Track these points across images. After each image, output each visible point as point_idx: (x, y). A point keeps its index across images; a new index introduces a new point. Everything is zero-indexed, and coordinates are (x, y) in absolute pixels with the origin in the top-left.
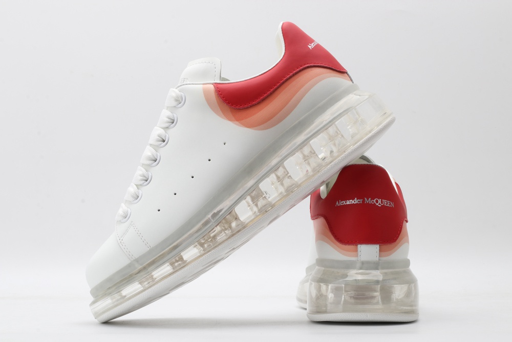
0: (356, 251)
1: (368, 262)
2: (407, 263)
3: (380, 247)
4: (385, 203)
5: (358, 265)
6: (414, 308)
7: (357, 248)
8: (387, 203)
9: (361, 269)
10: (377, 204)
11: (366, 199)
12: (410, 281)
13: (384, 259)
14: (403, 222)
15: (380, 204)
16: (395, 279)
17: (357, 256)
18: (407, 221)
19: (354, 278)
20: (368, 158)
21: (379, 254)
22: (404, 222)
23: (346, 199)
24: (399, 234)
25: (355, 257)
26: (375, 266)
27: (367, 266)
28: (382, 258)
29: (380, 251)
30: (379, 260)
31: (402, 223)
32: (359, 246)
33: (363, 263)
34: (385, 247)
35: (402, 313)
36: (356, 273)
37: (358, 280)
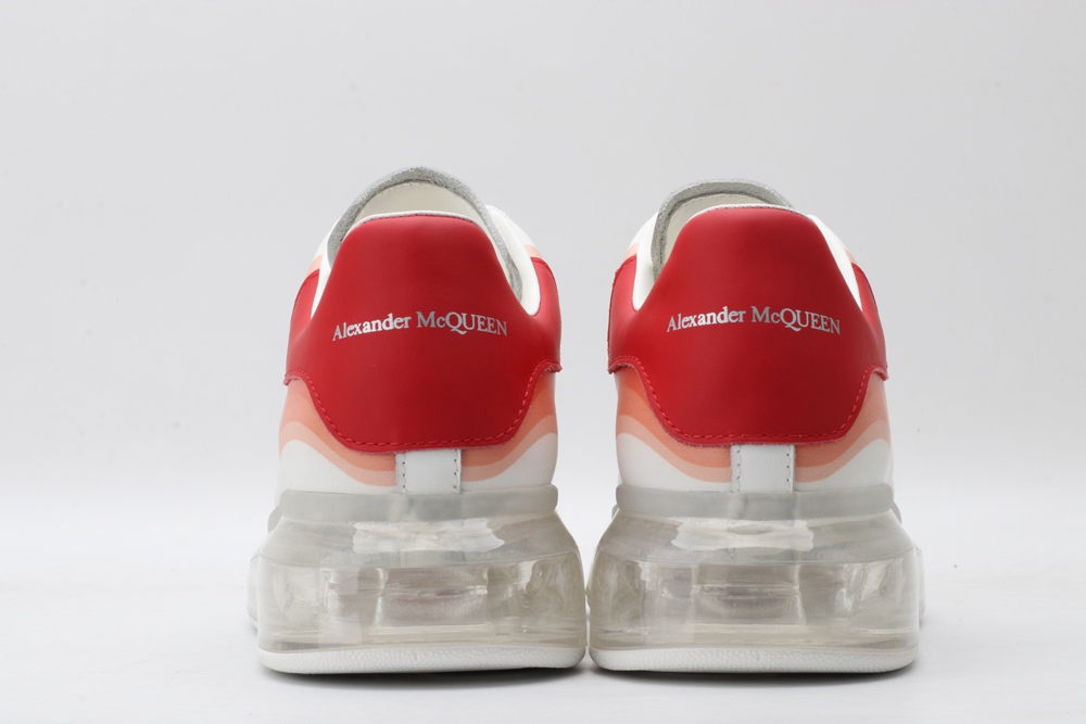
0: (727, 463)
1: (762, 498)
2: (882, 497)
3: (796, 452)
4: (814, 321)
5: (734, 505)
6: (899, 631)
7: (728, 456)
8: (818, 322)
9: (741, 516)
10: (789, 325)
11: (755, 310)
12: (894, 552)
13: (812, 486)
14: (868, 378)
15: (796, 325)
16: (843, 546)
17: (728, 479)
18: (883, 377)
19: (722, 545)
20: (761, 189)
21: (796, 472)
22: (874, 379)
23: (696, 311)
24: (856, 414)
25: (725, 481)
26: (785, 508)
27: (757, 507)
28: (804, 486)
29: (798, 462)
30: (795, 490)
31: (866, 381)
32: (735, 449)
33: (746, 500)
34: (812, 451)
35: (864, 646)
36: (730, 531)
37: (734, 549)
